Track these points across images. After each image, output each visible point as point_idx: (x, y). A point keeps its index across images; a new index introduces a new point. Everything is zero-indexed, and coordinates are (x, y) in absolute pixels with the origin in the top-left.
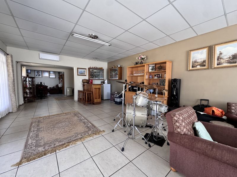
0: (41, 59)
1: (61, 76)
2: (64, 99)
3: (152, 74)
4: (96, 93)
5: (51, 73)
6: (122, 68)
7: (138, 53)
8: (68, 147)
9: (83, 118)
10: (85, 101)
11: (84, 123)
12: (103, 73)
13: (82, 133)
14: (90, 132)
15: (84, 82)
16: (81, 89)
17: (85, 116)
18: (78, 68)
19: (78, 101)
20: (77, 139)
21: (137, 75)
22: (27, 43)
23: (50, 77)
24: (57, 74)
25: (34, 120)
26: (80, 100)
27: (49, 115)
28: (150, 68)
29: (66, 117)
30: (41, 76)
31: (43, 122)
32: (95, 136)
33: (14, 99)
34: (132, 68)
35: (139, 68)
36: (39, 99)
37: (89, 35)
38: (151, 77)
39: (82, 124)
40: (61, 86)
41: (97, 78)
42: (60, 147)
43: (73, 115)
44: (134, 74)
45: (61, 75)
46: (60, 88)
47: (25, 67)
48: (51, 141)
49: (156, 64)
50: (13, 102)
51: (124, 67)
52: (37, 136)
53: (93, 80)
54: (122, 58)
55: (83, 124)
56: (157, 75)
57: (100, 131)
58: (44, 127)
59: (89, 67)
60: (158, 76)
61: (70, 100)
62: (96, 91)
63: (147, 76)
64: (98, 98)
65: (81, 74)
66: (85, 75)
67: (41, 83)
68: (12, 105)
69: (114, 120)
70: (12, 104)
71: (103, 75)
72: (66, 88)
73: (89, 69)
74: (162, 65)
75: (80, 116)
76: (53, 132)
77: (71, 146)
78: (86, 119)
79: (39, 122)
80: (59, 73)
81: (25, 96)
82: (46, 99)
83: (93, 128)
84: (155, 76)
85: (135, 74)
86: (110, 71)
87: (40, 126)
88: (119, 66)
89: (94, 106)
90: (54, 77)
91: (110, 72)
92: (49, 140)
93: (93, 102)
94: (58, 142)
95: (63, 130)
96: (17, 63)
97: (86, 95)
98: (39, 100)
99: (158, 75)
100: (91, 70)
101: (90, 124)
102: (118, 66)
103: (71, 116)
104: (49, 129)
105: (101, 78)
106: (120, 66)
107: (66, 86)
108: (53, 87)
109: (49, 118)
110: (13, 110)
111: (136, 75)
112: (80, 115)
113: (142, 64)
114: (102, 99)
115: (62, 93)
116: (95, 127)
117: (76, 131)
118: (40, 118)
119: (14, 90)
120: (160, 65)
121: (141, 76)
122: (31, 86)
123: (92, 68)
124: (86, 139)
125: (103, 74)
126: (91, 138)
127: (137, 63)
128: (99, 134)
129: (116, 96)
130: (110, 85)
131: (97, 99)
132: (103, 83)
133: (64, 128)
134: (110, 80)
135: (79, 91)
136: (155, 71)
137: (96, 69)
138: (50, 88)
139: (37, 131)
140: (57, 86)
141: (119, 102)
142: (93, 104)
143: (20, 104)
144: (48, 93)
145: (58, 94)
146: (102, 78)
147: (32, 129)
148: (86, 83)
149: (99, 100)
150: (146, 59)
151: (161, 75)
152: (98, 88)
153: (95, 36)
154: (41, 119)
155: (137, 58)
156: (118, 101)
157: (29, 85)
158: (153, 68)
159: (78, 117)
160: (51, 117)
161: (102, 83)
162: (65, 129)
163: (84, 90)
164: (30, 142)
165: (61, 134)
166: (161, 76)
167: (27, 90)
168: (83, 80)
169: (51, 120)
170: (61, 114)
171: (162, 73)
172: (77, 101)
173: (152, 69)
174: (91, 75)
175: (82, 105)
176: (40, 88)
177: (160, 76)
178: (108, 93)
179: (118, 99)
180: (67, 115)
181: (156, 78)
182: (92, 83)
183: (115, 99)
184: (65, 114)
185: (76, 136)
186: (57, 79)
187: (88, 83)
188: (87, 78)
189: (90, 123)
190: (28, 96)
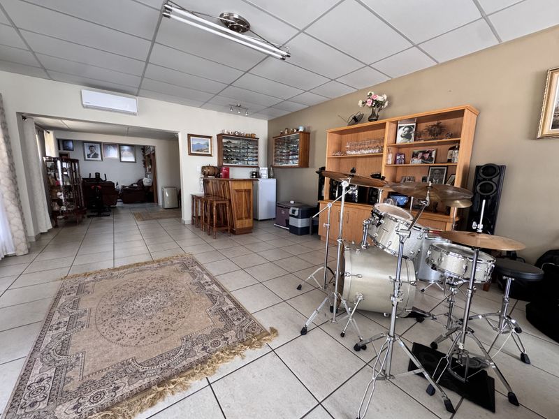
0: (87, 107)
1: (148, 158)
2: (158, 218)
3: (403, 150)
4: (239, 205)
5: (124, 150)
6: (309, 133)
7: (360, 88)
8: (160, 405)
9: (208, 279)
10: (211, 225)
11: (211, 296)
12: (257, 149)
13: (208, 337)
14: (231, 334)
15: (207, 173)
16: (200, 191)
17: (214, 272)
18: (189, 136)
19: (193, 224)
20: (190, 367)
21: (359, 153)
22: (37, 54)
23: (122, 160)
24: (140, 153)
25: (68, 283)
26: (196, 220)
27: (111, 266)
28: (400, 132)
29: (160, 273)
30: (100, 156)
31: (93, 293)
32: (250, 353)
33: (17, 220)
34: (341, 133)
35: (362, 134)
36: (93, 216)
37: (221, 15)
38: (400, 159)
39: (206, 301)
40: (151, 184)
41: (240, 164)
42: (132, 400)
43: (178, 267)
44: (348, 152)
45: (149, 156)
46: (149, 187)
47: (51, 132)
48: (105, 373)
49: (419, 120)
50: (15, 228)
51: (315, 132)
52: (65, 346)
53: (231, 168)
54: (310, 107)
55: (209, 302)
56: (420, 155)
57: (264, 333)
58: (90, 309)
59: (220, 133)
60: (423, 158)
61: (173, 220)
62: (240, 198)
63: (390, 156)
64: (246, 218)
65: (198, 151)
66: (210, 153)
67: (98, 175)
68: (13, 237)
69: (299, 288)
70: (12, 234)
71: (255, 155)
72: (162, 189)
73: (220, 137)
74: (443, 122)
75: (199, 272)
76: (115, 331)
77: (170, 399)
78: (218, 285)
79: (81, 289)
80: (144, 149)
81: (56, 208)
82: (111, 218)
83: (239, 319)
84: (415, 155)
85: (351, 150)
86: (276, 144)
87: (83, 306)
88: (301, 129)
89: (234, 237)
90: (132, 159)
91: (276, 148)
92: (98, 367)
93: (233, 226)
94: (126, 380)
95: (148, 323)
96: (24, 118)
97: (214, 208)
98: (94, 219)
99: (424, 152)
100: (224, 141)
101: (229, 302)
102: (297, 130)
103: (174, 271)
104: (105, 319)
105: (250, 163)
106: (304, 129)
107: (161, 183)
108: (130, 187)
109: (111, 277)
110: (16, 250)
111: (354, 153)
112: (198, 269)
113: (376, 120)
114: (256, 220)
115: (154, 202)
116: (245, 313)
117: (186, 328)
118: (86, 275)
119: (13, 195)
120: (436, 123)
121: (369, 157)
122: (68, 184)
123: (228, 136)
124: (221, 365)
125: (255, 151)
126: (237, 361)
127: (356, 120)
128: (261, 345)
129: (294, 211)
130: (273, 181)
131: (242, 218)
132: (256, 175)
133: (150, 318)
134: (273, 167)
135: (195, 198)
136: (416, 142)
137: (239, 139)
138: (123, 187)
139: (68, 324)
140: (140, 182)
141: (301, 228)
142: (233, 232)
143: (42, 232)
144: (119, 200)
145: (142, 202)
146: (255, 163)
147: (54, 318)
148: (211, 175)
149: (247, 223)
150: (386, 104)
151: (434, 153)
152: (245, 190)
153: (241, 21)
154: (89, 279)
155: (360, 103)
156: (299, 226)
157: (63, 181)
158: (409, 131)
159: (193, 275)
160: (116, 273)
161: (253, 175)
162: (155, 320)
163: (207, 194)
164: (35, 375)
165: (141, 342)
166: (433, 156)
167: (59, 194)
168: (203, 168)
169: (115, 282)
170: (146, 263)
171: (439, 147)
172: (190, 223)
173: (408, 136)
174: (225, 155)
175: (203, 234)
176: (95, 188)
177: (431, 155)
178: (269, 203)
179: (300, 220)
180: (161, 267)
181: (417, 161)
182: (227, 175)
183: (291, 219)
184: (156, 265)
185: (188, 353)
186: (140, 164)
187: (217, 175)
188: (214, 161)
189: (229, 296)
190: (64, 208)
